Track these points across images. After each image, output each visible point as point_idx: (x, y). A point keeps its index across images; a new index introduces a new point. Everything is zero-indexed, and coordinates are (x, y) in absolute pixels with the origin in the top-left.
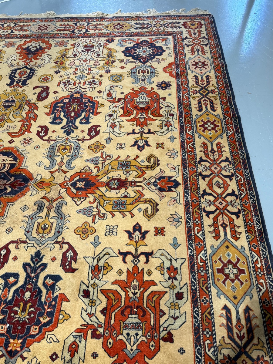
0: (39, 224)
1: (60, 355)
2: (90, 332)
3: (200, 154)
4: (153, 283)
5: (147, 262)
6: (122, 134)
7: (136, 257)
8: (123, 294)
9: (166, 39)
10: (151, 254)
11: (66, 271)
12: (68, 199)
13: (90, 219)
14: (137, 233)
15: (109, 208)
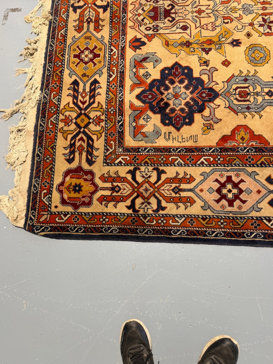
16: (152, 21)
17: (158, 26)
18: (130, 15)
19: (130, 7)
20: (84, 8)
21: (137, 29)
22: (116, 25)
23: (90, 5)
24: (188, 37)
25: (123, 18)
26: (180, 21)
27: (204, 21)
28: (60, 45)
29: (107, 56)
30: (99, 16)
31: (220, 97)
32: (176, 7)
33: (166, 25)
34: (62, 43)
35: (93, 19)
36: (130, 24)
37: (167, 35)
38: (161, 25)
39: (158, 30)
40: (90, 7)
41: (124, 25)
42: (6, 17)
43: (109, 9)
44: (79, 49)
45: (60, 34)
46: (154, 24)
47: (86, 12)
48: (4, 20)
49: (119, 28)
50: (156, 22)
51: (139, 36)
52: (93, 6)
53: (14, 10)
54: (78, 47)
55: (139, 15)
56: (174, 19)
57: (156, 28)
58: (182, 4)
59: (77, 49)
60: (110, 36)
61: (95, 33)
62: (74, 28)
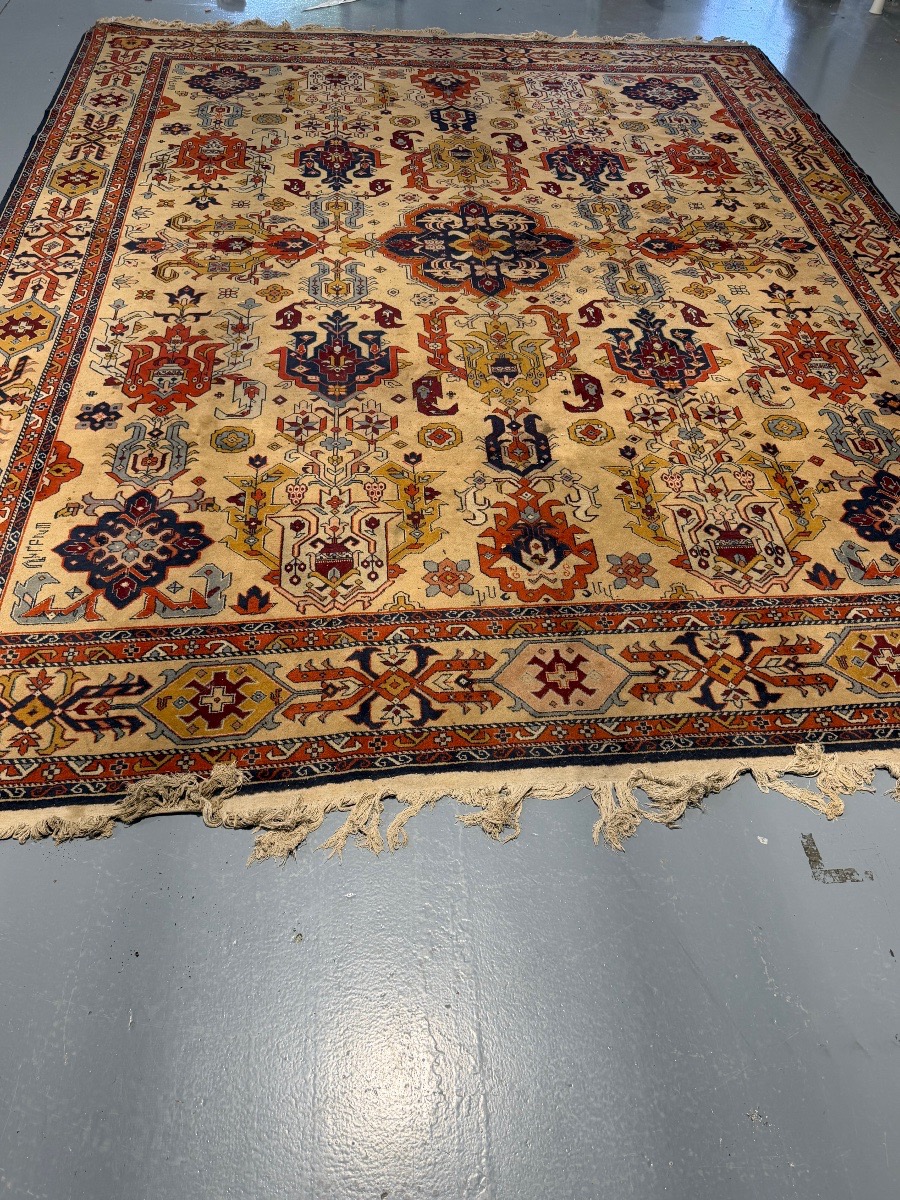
0: (623, 285)
1: (739, 389)
2: (767, 373)
3: (828, 216)
4: (828, 333)
5: (809, 316)
6: (689, 193)
7: (790, 312)
8: (793, 343)
9: (692, 78)
10: (811, 309)
11: (698, 325)
12: (652, 261)
13: (699, 280)
14: (778, 292)
15: (722, 269)
16: (758, 558)
17: (767, 548)
18: (752, 593)
19: (730, 593)
20: (761, 680)
21: (786, 579)
22: (790, 613)
23: (748, 668)
24: (779, 507)
25: (765, 604)
26: (744, 516)
27: (733, 484)
28: (886, 716)
29: (874, 624)
30: (774, 648)
31: (885, 469)
32: (710, 521)
33: (761, 536)
34: (879, 712)
35: (785, 658)
36: (776, 591)
37: (785, 534)
38: (763, 544)
39: (778, 547)
40: (754, 668)
41: (784, 601)
42: (844, 876)
43: (747, 631)
44: (879, 675)
45: (854, 721)
46: (764, 553)
47: (772, 674)
48: (855, 877)
49: (796, 608)
50: (758, 550)
51: (803, 575)
52: (747, 661)
53: (814, 857)
54: (875, 679)
55: (748, 578)
56: (741, 526)
57: (774, 551)
58: (701, 514)
59: (880, 680)
60: (823, 623)
61: (823, 652)
62: (827, 694)
